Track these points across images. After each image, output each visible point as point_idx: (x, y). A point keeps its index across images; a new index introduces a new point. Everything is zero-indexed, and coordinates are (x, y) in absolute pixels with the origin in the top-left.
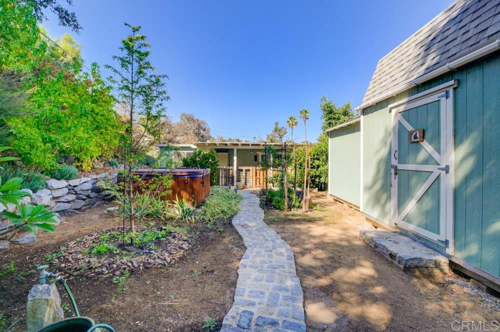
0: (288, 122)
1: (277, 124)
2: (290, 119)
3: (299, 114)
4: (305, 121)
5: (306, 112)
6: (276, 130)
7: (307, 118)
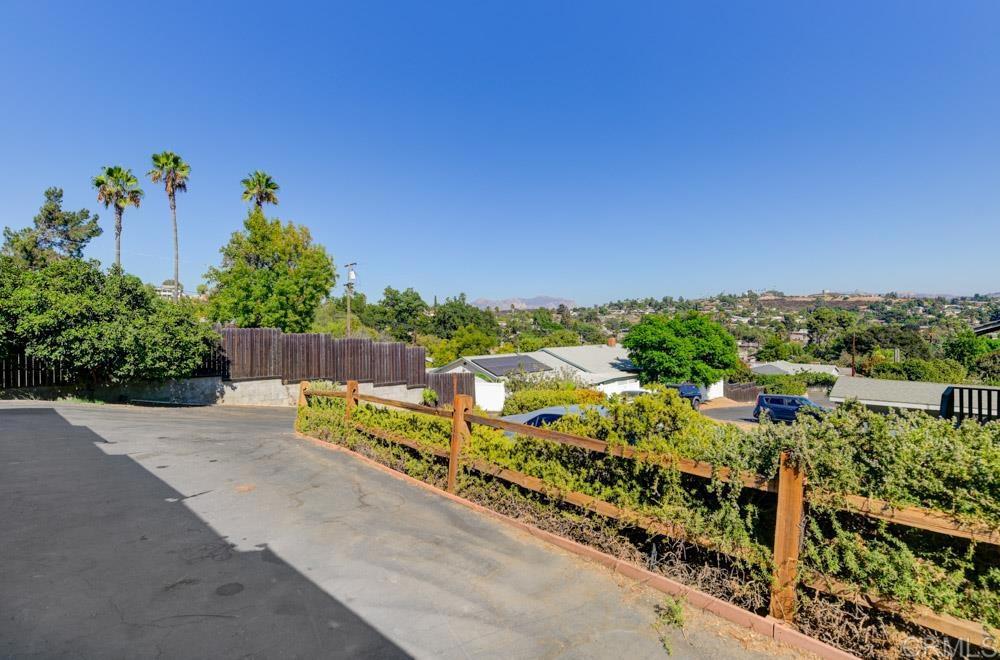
0: (99, 184)
1: (55, 195)
2: (110, 173)
3: (150, 165)
4: (172, 195)
5: (176, 160)
6: (50, 217)
7: (182, 186)
